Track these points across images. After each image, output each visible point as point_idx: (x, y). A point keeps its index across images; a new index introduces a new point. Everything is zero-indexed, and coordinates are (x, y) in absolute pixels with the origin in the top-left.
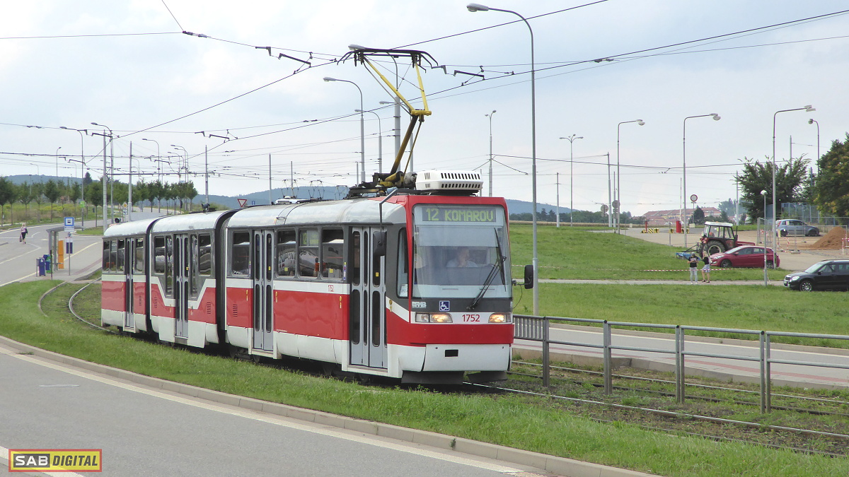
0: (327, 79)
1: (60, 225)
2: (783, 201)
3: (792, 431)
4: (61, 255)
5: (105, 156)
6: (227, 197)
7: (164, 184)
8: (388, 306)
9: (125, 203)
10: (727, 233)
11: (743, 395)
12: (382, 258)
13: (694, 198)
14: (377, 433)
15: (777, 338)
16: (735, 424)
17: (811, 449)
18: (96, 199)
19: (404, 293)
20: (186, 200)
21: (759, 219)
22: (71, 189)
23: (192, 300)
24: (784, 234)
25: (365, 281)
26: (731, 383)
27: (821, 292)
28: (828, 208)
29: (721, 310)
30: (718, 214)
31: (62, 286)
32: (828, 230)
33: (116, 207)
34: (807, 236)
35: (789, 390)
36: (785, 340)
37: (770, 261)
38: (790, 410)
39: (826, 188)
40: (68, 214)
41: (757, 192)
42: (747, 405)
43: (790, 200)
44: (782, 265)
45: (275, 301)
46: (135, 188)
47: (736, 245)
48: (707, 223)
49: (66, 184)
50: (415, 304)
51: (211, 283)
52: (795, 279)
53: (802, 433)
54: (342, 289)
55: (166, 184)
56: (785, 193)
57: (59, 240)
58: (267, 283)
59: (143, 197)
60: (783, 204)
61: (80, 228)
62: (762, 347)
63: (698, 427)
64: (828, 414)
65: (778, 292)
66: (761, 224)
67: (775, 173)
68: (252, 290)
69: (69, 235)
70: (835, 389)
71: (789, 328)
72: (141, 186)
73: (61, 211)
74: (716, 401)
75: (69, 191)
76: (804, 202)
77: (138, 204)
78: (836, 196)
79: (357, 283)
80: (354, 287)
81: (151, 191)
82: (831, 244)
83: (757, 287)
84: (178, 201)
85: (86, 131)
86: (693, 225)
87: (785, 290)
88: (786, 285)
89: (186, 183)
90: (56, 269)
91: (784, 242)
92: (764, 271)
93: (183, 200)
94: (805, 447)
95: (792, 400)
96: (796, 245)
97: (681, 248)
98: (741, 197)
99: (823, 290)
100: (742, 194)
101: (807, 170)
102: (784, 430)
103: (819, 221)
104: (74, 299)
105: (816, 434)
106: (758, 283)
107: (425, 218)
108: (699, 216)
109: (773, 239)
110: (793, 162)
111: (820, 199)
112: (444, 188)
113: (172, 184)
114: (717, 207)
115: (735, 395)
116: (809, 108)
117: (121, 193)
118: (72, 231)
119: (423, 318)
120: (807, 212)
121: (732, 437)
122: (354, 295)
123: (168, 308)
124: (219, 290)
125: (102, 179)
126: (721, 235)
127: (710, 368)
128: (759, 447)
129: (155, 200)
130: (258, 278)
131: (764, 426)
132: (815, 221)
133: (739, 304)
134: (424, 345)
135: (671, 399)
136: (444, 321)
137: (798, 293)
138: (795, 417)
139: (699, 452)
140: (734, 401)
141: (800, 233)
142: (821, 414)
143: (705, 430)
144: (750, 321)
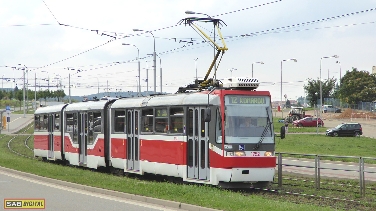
0: (123, 44)
1: (5, 109)
2: (325, 97)
3: (330, 199)
4: (5, 123)
5: (24, 79)
6: (79, 97)
7: (50, 91)
8: (210, 148)
9: (33, 99)
10: (300, 111)
11: (308, 183)
12: (206, 123)
13: (286, 96)
14: (146, 201)
15: (323, 157)
16: (304, 196)
17: (338, 206)
18: (21, 98)
19: (220, 141)
20: (61, 98)
21: (314, 105)
22: (9, 93)
23: (90, 144)
24: (325, 112)
25: (196, 135)
26: (303, 178)
27: (342, 137)
28: (345, 100)
29: (298, 145)
30: (296, 103)
31: (5, 137)
32: (344, 110)
33: (29, 101)
34: (335, 112)
35: (328, 181)
36: (326, 158)
37: (319, 124)
38: (328, 189)
39: (344, 91)
40: (7, 105)
41: (314, 93)
42: (310, 187)
43: (328, 97)
44: (325, 125)
45: (140, 145)
46: (38, 93)
47: (304, 117)
48: (292, 107)
49: (7, 91)
50: (226, 147)
51: (101, 136)
52: (331, 131)
53: (334, 200)
54: (183, 139)
55: (52, 91)
56: (326, 94)
57: (4, 116)
58: (135, 136)
59: (42, 97)
60: (325, 99)
61: (13, 111)
62: (316, 162)
63: (288, 197)
64: (345, 191)
65: (324, 137)
66: (315, 107)
67: (321, 85)
68: (126, 140)
69: (8, 114)
70: (348, 180)
71: (328, 153)
72: (40, 92)
73: (5, 103)
74: (296, 186)
75: (8, 94)
76: (334, 98)
77: (39, 100)
78: (348, 95)
79: (191, 135)
80: (190, 138)
81: (45, 94)
82: (346, 116)
83: (314, 135)
84: (57, 99)
85: (15, 68)
86: (285, 108)
87: (326, 136)
88: (327, 134)
89: (61, 91)
90: (2, 129)
91: (326, 115)
92: (317, 128)
93: (59, 98)
94: (335, 206)
95: (329, 185)
96: (331, 117)
97: (280, 118)
98: (307, 95)
99: (343, 136)
100: (307, 94)
101: (335, 83)
102: (326, 198)
103: (341, 106)
104: (10, 143)
105: (340, 200)
106: (314, 133)
107: (230, 102)
108: (288, 104)
109: (321, 114)
110: (329, 80)
111: (341, 96)
112: (240, 87)
113: (54, 91)
114: (296, 100)
115: (304, 183)
116: (336, 56)
117: (31, 95)
118: (10, 112)
119: (230, 154)
120: (336, 102)
121: (303, 202)
122: (190, 142)
123: (75, 149)
124: (106, 140)
125: (23, 89)
126: (298, 112)
127: (293, 171)
128: (315, 206)
129: (47, 98)
130: (130, 133)
131: (317, 196)
132: (339, 106)
133: (306, 143)
134: (231, 168)
135: (276, 185)
136: (242, 155)
137: (332, 138)
138: (331, 192)
139: (288, 208)
140: (304, 186)
141: (332, 111)
142: (342, 191)
143: (291, 198)
144: (311, 150)
